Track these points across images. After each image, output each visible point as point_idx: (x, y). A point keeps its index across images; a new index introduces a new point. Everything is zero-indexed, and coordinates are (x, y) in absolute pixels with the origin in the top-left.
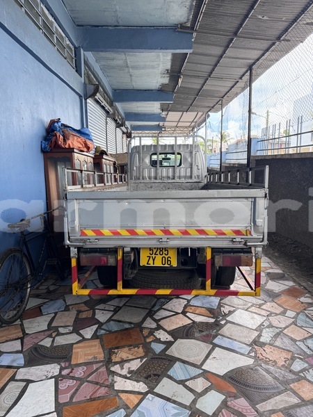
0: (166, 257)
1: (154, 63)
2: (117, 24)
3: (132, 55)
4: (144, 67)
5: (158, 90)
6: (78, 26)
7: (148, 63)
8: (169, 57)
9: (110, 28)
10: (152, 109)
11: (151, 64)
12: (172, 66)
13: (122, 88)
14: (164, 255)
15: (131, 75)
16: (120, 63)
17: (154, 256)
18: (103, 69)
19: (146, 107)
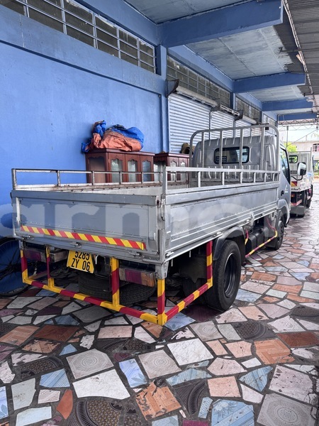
0: (87, 261)
1: (260, 44)
2: (192, 12)
3: (229, 40)
4: (250, 51)
5: (286, 73)
6: (158, 23)
7: (252, 45)
8: (274, 33)
9: (188, 17)
10: (291, 94)
11: (257, 45)
12: (283, 43)
13: (242, 77)
14: (85, 260)
15: (242, 62)
16: (221, 50)
17: (78, 258)
18: (211, 60)
19: (283, 93)
